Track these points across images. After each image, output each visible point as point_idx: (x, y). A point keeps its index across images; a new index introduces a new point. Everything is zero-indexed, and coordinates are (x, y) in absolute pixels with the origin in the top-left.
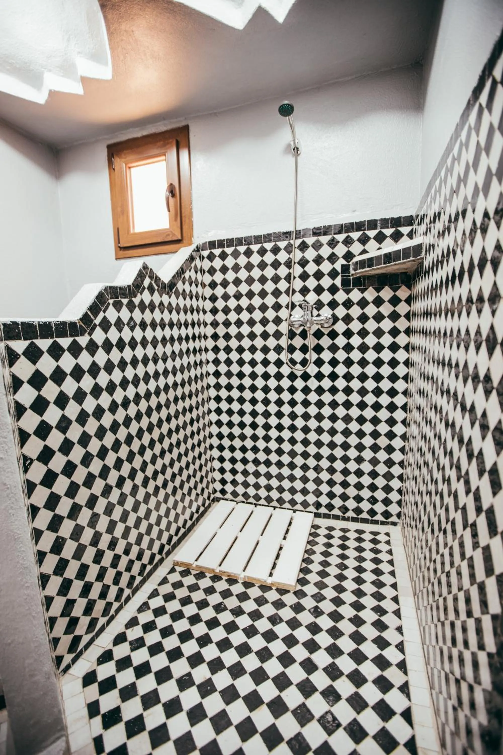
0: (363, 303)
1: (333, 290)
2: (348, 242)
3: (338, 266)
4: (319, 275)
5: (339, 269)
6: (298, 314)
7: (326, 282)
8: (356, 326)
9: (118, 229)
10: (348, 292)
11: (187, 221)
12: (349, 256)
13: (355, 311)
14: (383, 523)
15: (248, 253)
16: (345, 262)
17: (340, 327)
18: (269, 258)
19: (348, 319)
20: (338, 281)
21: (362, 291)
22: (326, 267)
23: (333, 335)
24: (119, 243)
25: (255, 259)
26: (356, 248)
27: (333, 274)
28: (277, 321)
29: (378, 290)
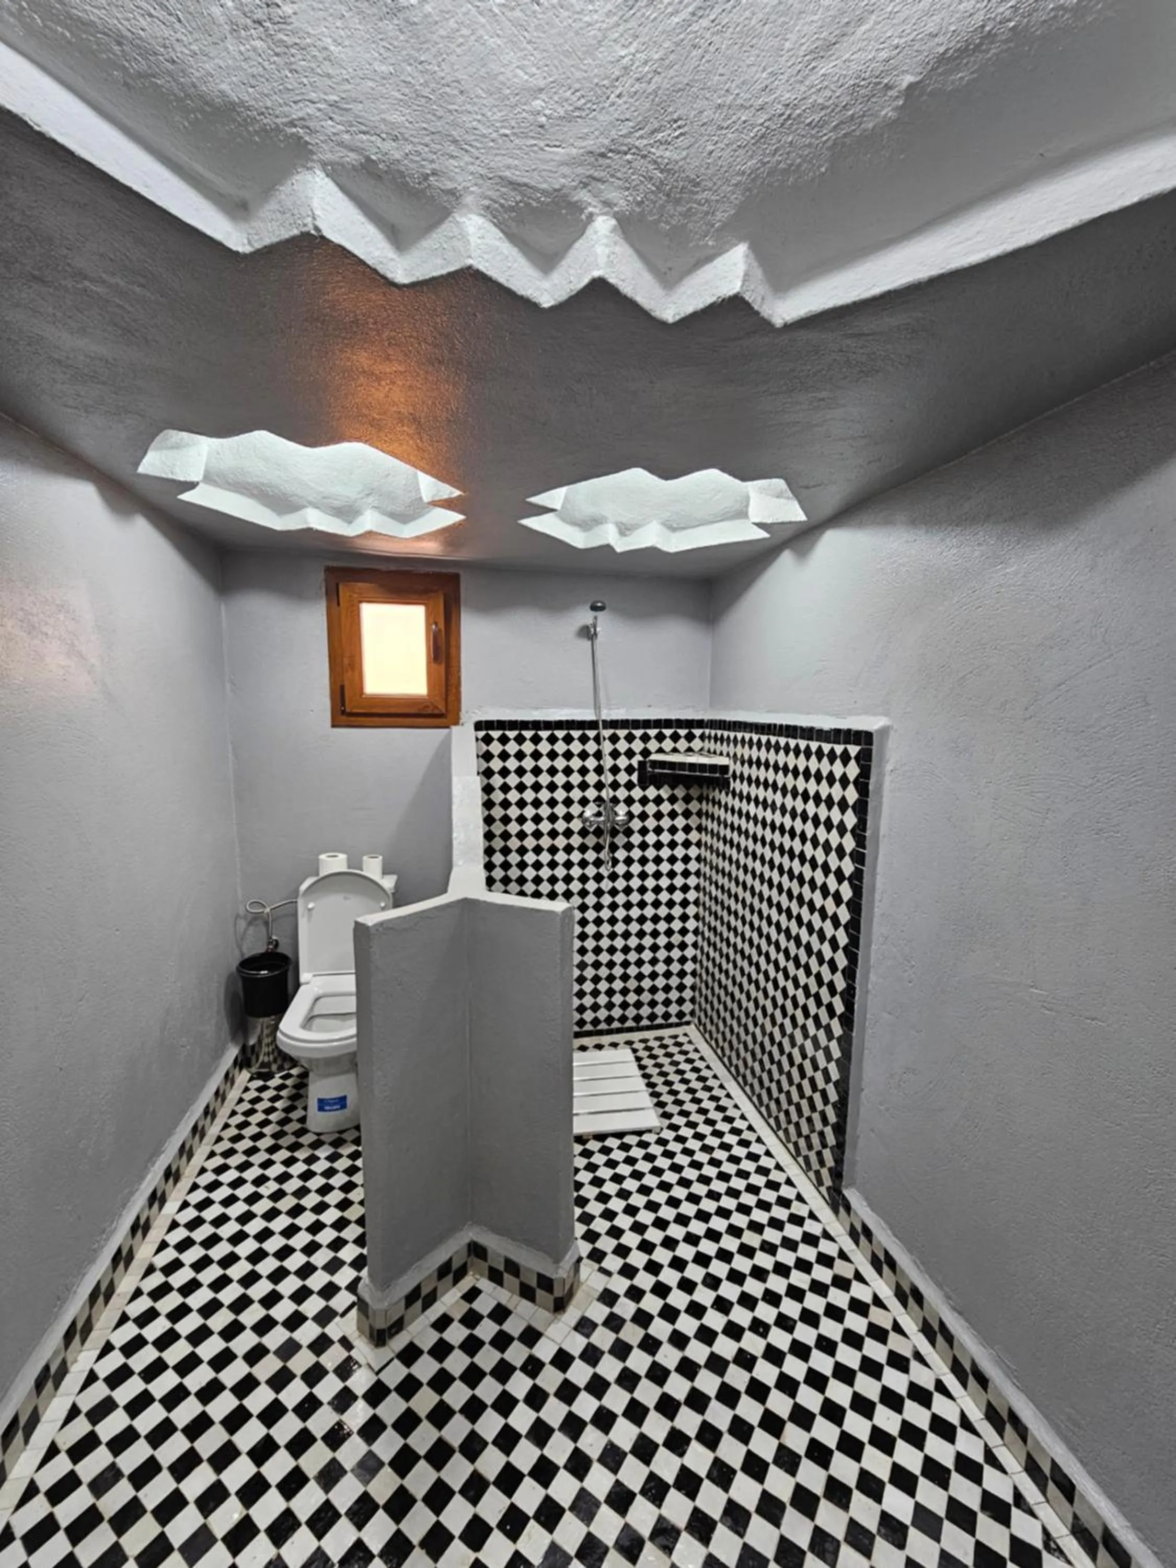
0: (658, 801)
1: (629, 786)
2: (645, 738)
3: (635, 762)
4: (615, 770)
5: (636, 765)
6: (590, 811)
7: (623, 778)
8: (651, 823)
9: (342, 688)
10: (644, 788)
11: (454, 691)
12: (646, 753)
13: (651, 809)
14: (677, 1025)
15: (536, 740)
16: (641, 759)
17: (636, 824)
18: (560, 747)
19: (643, 816)
20: (635, 778)
21: (658, 788)
22: (623, 762)
23: (629, 832)
24: (343, 704)
25: (544, 747)
26: (653, 745)
27: (630, 770)
28: (568, 818)
29: (673, 788)
